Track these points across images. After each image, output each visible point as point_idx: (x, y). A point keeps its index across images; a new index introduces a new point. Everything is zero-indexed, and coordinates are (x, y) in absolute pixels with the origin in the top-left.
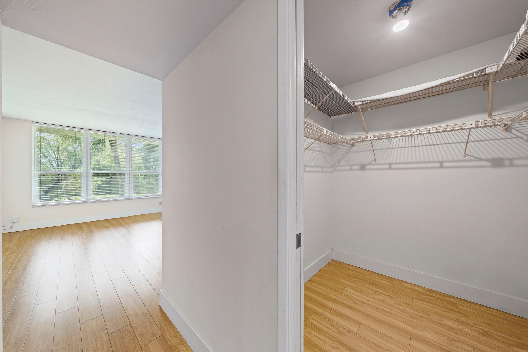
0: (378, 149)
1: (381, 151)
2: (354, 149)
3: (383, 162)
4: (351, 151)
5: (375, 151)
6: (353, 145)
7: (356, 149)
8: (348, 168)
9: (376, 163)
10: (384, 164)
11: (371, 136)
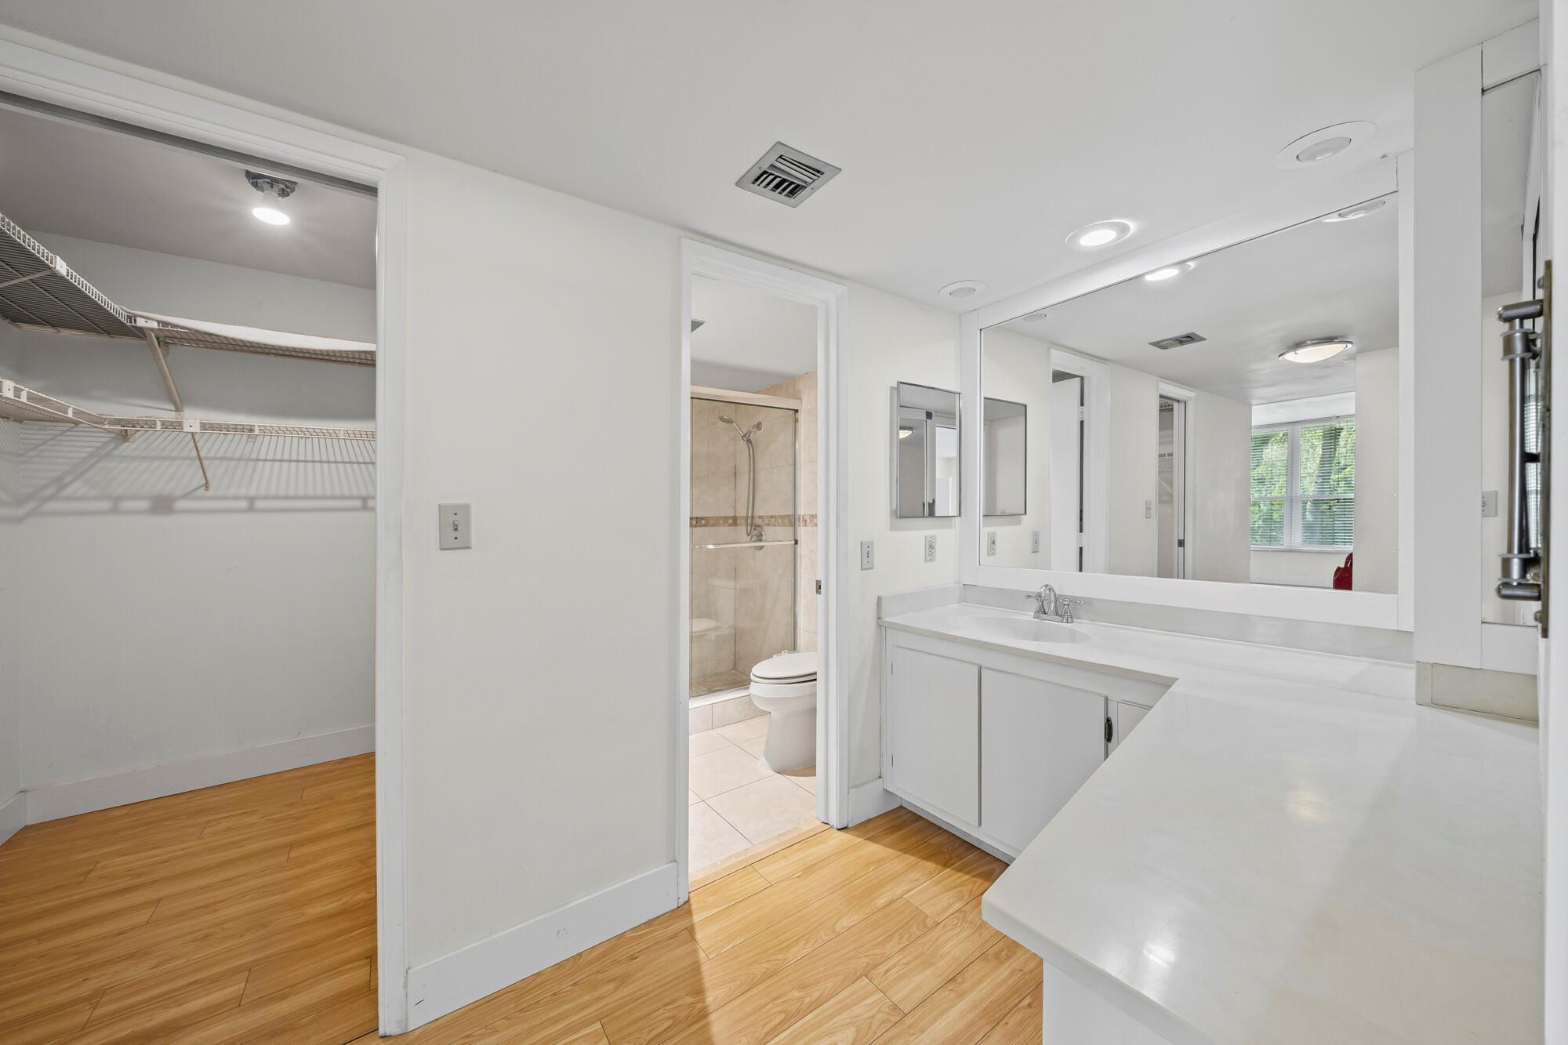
0: (214, 458)
1: (226, 463)
2: (126, 448)
3: (232, 492)
4: (116, 453)
5: (205, 463)
6: (124, 436)
7: (135, 449)
8: (105, 505)
9: (211, 493)
10: (236, 498)
11: (193, 419)
